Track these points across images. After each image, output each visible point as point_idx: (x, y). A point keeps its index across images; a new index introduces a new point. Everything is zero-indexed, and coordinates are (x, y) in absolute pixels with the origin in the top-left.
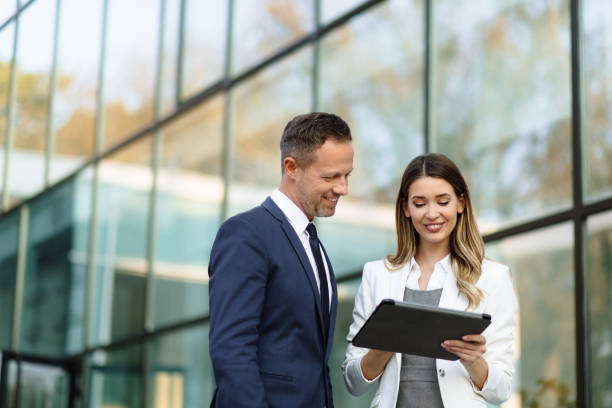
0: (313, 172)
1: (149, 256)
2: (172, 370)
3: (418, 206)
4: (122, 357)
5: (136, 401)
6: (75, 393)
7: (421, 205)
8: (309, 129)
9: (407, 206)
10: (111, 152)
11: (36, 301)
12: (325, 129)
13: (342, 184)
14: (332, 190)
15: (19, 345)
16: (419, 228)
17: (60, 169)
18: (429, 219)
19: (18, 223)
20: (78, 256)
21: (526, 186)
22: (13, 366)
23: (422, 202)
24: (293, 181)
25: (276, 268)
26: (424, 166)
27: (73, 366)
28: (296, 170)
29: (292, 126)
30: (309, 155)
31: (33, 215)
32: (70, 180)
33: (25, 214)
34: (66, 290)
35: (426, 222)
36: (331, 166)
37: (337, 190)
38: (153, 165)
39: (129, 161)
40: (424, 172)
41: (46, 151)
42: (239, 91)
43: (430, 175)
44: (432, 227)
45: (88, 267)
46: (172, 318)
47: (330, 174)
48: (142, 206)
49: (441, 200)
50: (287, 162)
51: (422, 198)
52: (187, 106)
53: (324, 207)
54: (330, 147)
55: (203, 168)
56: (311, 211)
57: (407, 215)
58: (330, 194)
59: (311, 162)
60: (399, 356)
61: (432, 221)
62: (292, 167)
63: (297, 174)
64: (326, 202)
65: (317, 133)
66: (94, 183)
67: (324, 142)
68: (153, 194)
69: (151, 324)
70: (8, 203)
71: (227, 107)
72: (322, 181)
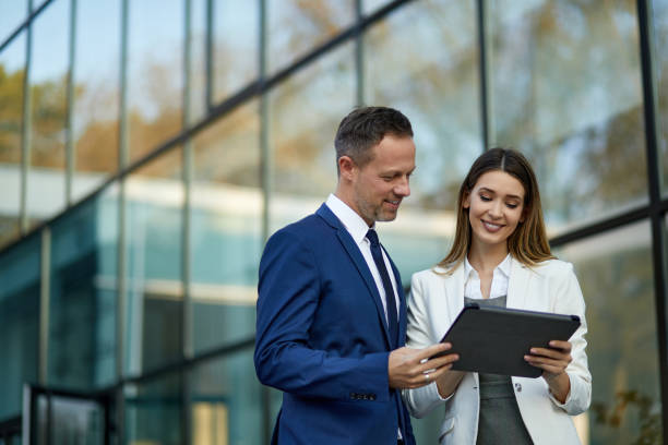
0: (371, 172)
1: (184, 277)
2: (213, 400)
4: (159, 387)
5: (175, 437)
6: (110, 429)
8: (366, 124)
10: (136, 167)
11: (62, 331)
12: (384, 124)
13: (403, 184)
14: (392, 191)
15: (47, 379)
17: (82, 186)
19: (40, 247)
20: (106, 280)
21: (585, 185)
22: (42, 402)
24: (350, 182)
25: (328, 283)
27: (106, 399)
28: (353, 170)
29: (348, 121)
30: (365, 153)
31: (55, 239)
32: (92, 199)
34: (93, 319)
36: (391, 164)
37: (398, 191)
38: (185, 179)
39: (156, 176)
40: (502, 166)
41: (67, 168)
42: (274, 94)
43: (507, 171)
45: (118, 292)
46: (211, 342)
47: (390, 172)
48: (175, 222)
49: (509, 201)
50: (342, 161)
52: (219, 112)
53: (384, 211)
54: (389, 143)
55: (235, 180)
56: (370, 216)
58: (391, 196)
59: (368, 160)
60: (476, 375)
62: (348, 167)
63: (353, 174)
64: (387, 205)
65: (374, 128)
66: (121, 200)
67: (382, 138)
68: (185, 210)
69: (190, 350)
70: (27, 226)
71: (262, 112)
72: (381, 181)
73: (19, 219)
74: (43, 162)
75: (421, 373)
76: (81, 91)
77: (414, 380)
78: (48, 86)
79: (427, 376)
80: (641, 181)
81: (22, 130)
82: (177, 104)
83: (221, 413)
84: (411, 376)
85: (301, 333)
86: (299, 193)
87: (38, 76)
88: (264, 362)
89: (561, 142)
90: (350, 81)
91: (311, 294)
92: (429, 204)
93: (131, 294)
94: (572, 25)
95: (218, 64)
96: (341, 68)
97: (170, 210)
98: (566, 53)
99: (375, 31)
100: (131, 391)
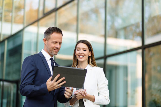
0: (50, 41)
3: (78, 50)
7: (79, 50)
13: (58, 45)
18: (80, 54)
19: (4, 44)
24: (46, 45)
25: (38, 70)
28: (46, 42)
31: (8, 42)
33: (6, 42)
35: (79, 55)
50: (44, 39)
51: (79, 48)
53: (54, 52)
59: (49, 38)
64: (54, 50)
67: (53, 33)
71: (55, 16)
72: (52, 44)
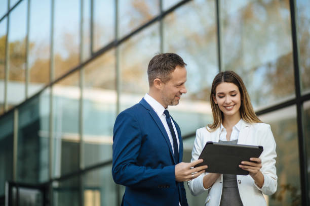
0: (170, 84)
1: (80, 132)
2: (94, 189)
3: (221, 97)
4: (68, 183)
6: (46, 202)
9: (215, 98)
10: (58, 81)
11: (23, 156)
13: (184, 88)
14: (179, 91)
15: (16, 179)
16: (222, 109)
17: (33, 89)
18: (226, 104)
19: (13, 118)
20: (44, 133)
21: (266, 89)
22: (14, 190)
23: (222, 95)
25: (146, 136)
26: (223, 77)
27: (44, 189)
28: (161, 85)
30: (168, 76)
31: (20, 114)
32: (37, 95)
33: (16, 114)
34: (38, 151)
35: (225, 105)
36: (179, 80)
37: (182, 91)
38: (80, 86)
39: (67, 85)
40: (223, 80)
41: (26, 81)
42: (122, 47)
43: (226, 81)
44: (228, 108)
45: (49, 139)
46: (93, 162)
47: (179, 84)
48: (76, 107)
49: (232, 94)
50: (156, 81)
51: (222, 93)
52: (96, 55)
54: (178, 70)
55: (104, 86)
57: (216, 103)
58: (179, 94)
59: (169, 79)
61: (228, 105)
62: (158, 83)
64: (176, 98)
66: (51, 96)
67: (175, 68)
68: (81, 100)
69: (83, 166)
70: (7, 108)
71: (116, 55)
73: (4, 105)
74: (15, 78)
75: (191, 174)
76: (32, 45)
77: (187, 177)
78: (17, 43)
79: (193, 175)
80: (292, 87)
81: (5, 63)
82: (77, 51)
83: (97, 194)
84: (186, 175)
85: (133, 159)
86: (134, 93)
87: (12, 38)
88: (116, 173)
89: (255, 69)
90: (157, 41)
91: (137, 141)
92: (194, 98)
93: (55, 139)
94: (260, 15)
95: (96, 33)
96: (153, 35)
97: (74, 100)
98: (258, 28)
99: (169, 18)
100: (55, 184)
